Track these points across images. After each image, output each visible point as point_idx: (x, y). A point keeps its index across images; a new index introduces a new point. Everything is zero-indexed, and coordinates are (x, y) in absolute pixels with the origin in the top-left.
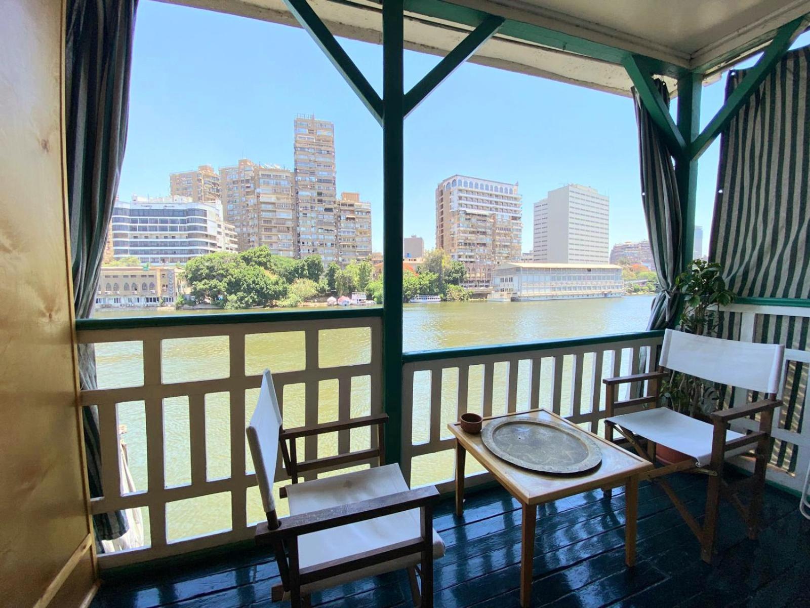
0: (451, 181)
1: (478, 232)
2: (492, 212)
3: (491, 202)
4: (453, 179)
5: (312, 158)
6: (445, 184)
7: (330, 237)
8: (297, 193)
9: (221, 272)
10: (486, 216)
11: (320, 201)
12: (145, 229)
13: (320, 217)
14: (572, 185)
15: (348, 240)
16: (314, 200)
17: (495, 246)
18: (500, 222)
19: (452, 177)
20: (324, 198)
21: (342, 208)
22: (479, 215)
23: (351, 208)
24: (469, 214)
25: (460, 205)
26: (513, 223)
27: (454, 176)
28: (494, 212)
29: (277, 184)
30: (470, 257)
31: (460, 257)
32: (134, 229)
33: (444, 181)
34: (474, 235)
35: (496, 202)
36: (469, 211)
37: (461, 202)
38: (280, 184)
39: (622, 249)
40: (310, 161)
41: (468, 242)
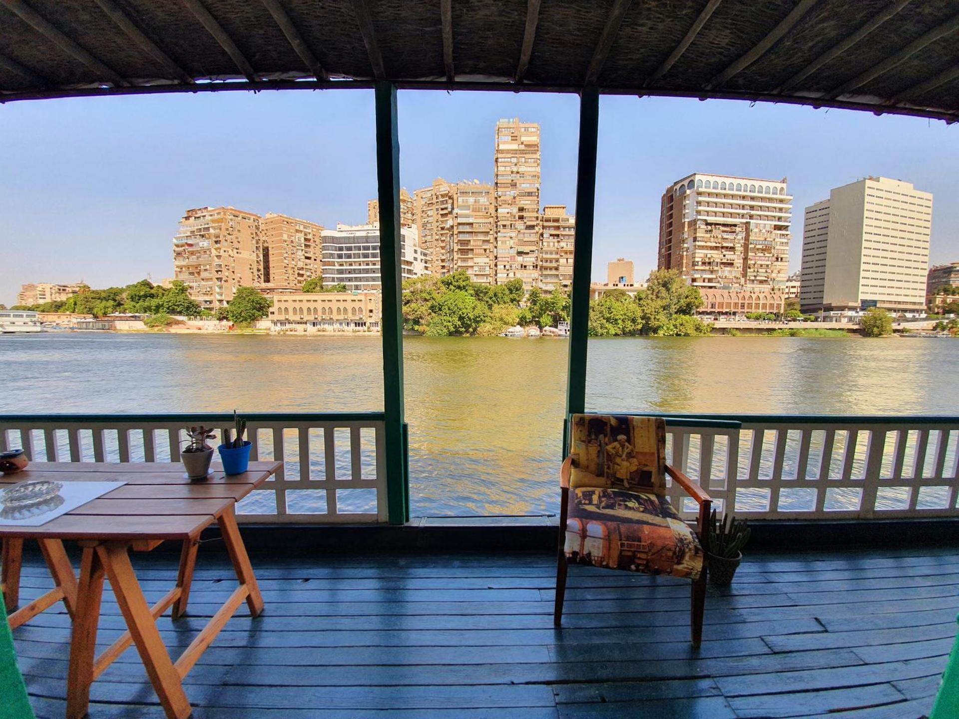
0: (686, 183)
1: (722, 247)
2: (744, 221)
3: (743, 207)
4: (690, 179)
5: (515, 169)
6: (678, 187)
7: (531, 259)
8: (496, 211)
9: (424, 295)
10: (735, 225)
11: (521, 218)
12: (349, 256)
13: (521, 236)
14: (871, 179)
15: (551, 262)
16: (514, 218)
17: (746, 267)
18: (756, 233)
19: (689, 177)
20: (524, 214)
21: (546, 224)
22: (724, 225)
23: (556, 224)
24: (711, 224)
25: (699, 213)
26: (776, 234)
27: (691, 176)
28: (748, 220)
29: (475, 202)
30: (710, 280)
31: (694, 280)
32: (340, 256)
33: (676, 183)
34: (716, 252)
35: (752, 207)
36: (711, 219)
37: (700, 208)
38: (479, 202)
39: (945, 273)
40: (512, 172)
41: (707, 260)
